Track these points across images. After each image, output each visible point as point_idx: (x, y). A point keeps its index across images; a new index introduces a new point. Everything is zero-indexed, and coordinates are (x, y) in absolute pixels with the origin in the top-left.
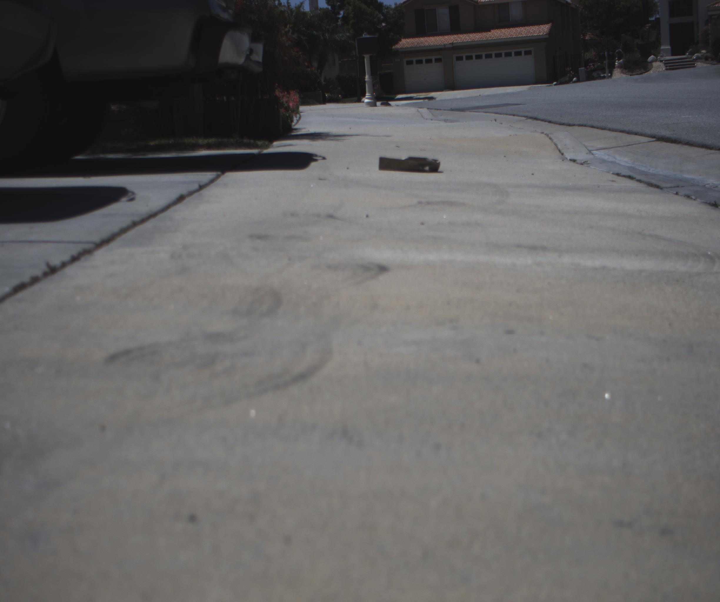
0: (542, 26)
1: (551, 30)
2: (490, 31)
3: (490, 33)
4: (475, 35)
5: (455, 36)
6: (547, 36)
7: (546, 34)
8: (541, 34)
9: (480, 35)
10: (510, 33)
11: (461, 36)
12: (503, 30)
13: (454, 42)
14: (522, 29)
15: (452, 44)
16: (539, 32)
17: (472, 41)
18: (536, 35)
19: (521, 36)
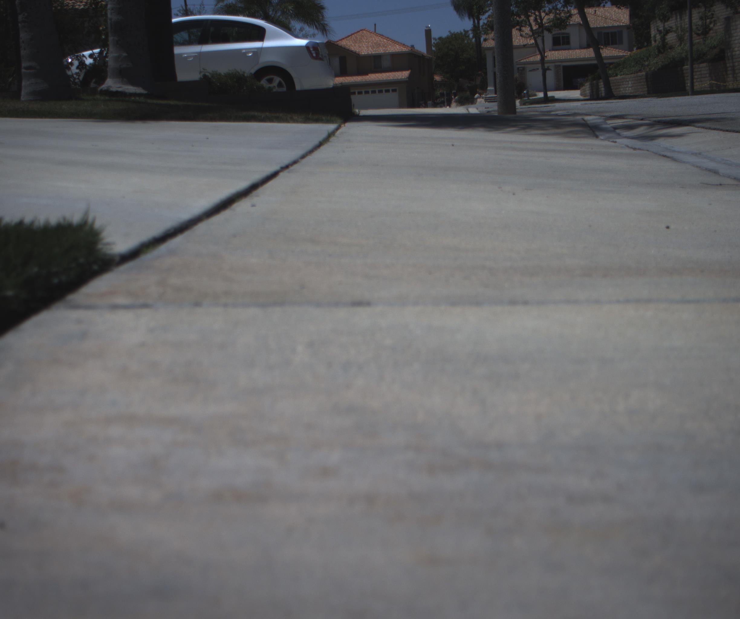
0: (404, 72)
1: (410, 76)
2: (367, 75)
3: (368, 77)
4: (357, 77)
5: (344, 78)
6: (408, 79)
7: (407, 78)
8: (403, 78)
9: (361, 77)
10: (381, 77)
11: (347, 78)
12: (377, 75)
13: (343, 82)
14: (390, 74)
15: (341, 83)
16: (402, 76)
17: (355, 82)
18: (399, 78)
19: (389, 79)
